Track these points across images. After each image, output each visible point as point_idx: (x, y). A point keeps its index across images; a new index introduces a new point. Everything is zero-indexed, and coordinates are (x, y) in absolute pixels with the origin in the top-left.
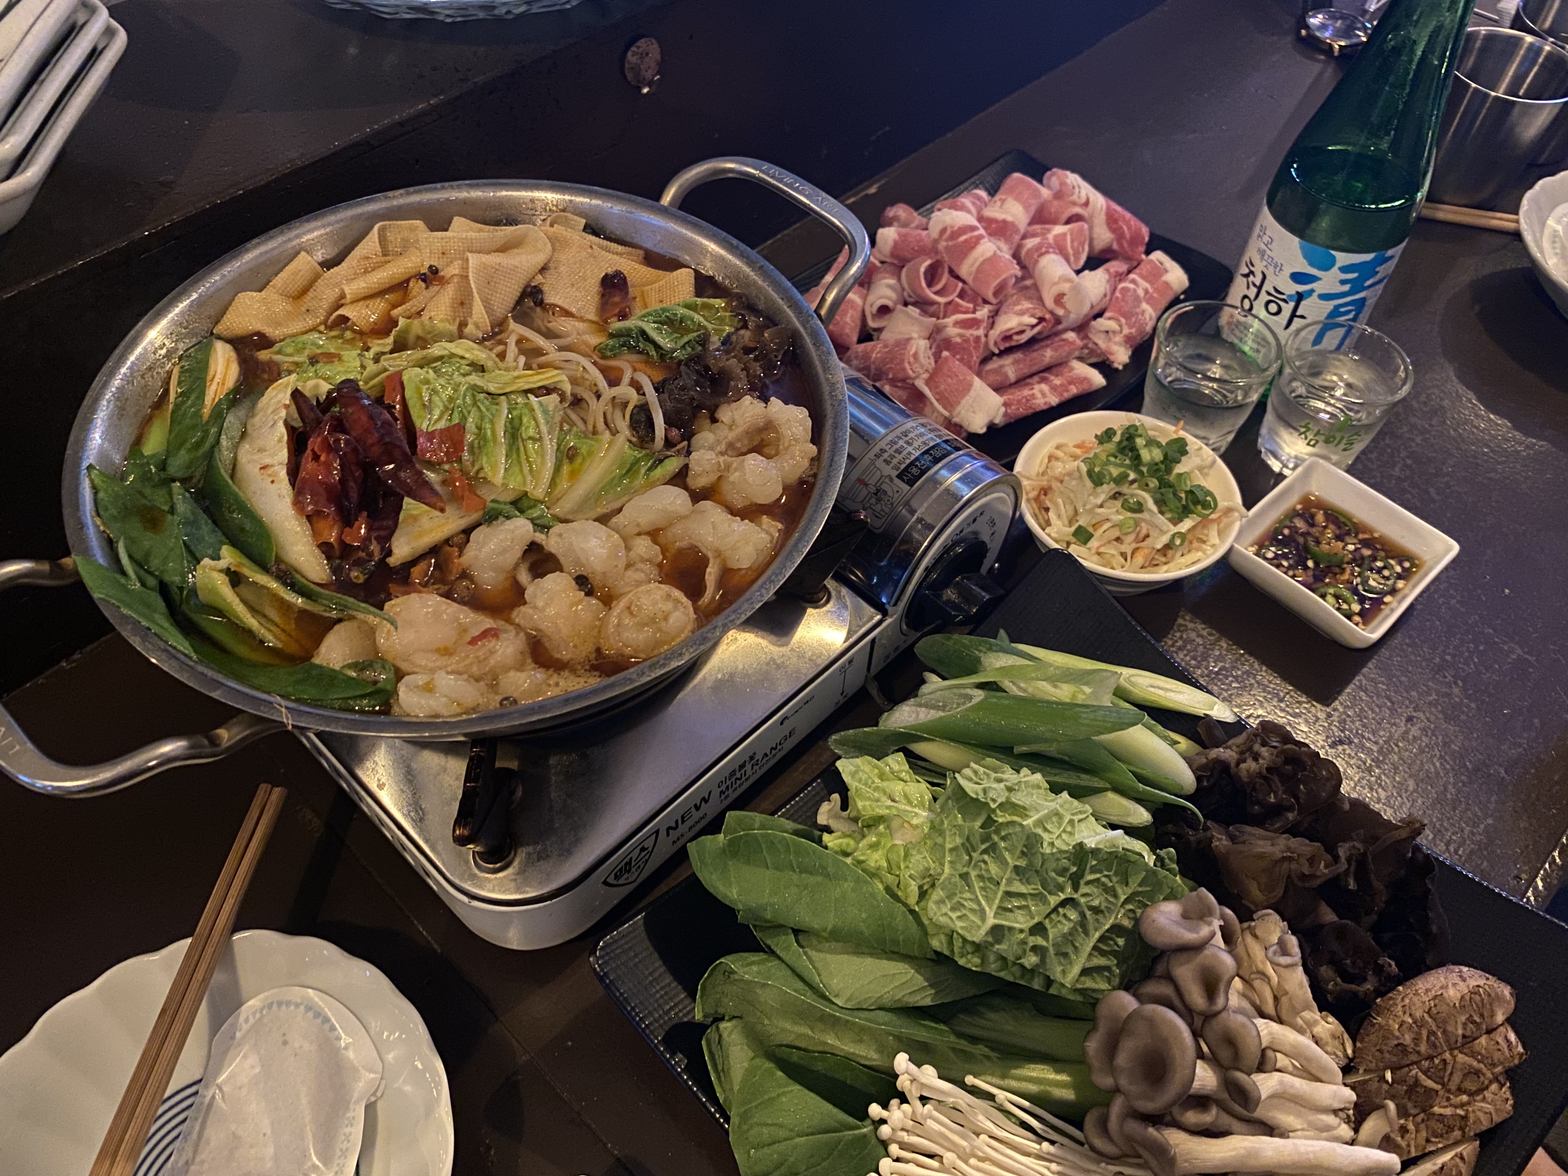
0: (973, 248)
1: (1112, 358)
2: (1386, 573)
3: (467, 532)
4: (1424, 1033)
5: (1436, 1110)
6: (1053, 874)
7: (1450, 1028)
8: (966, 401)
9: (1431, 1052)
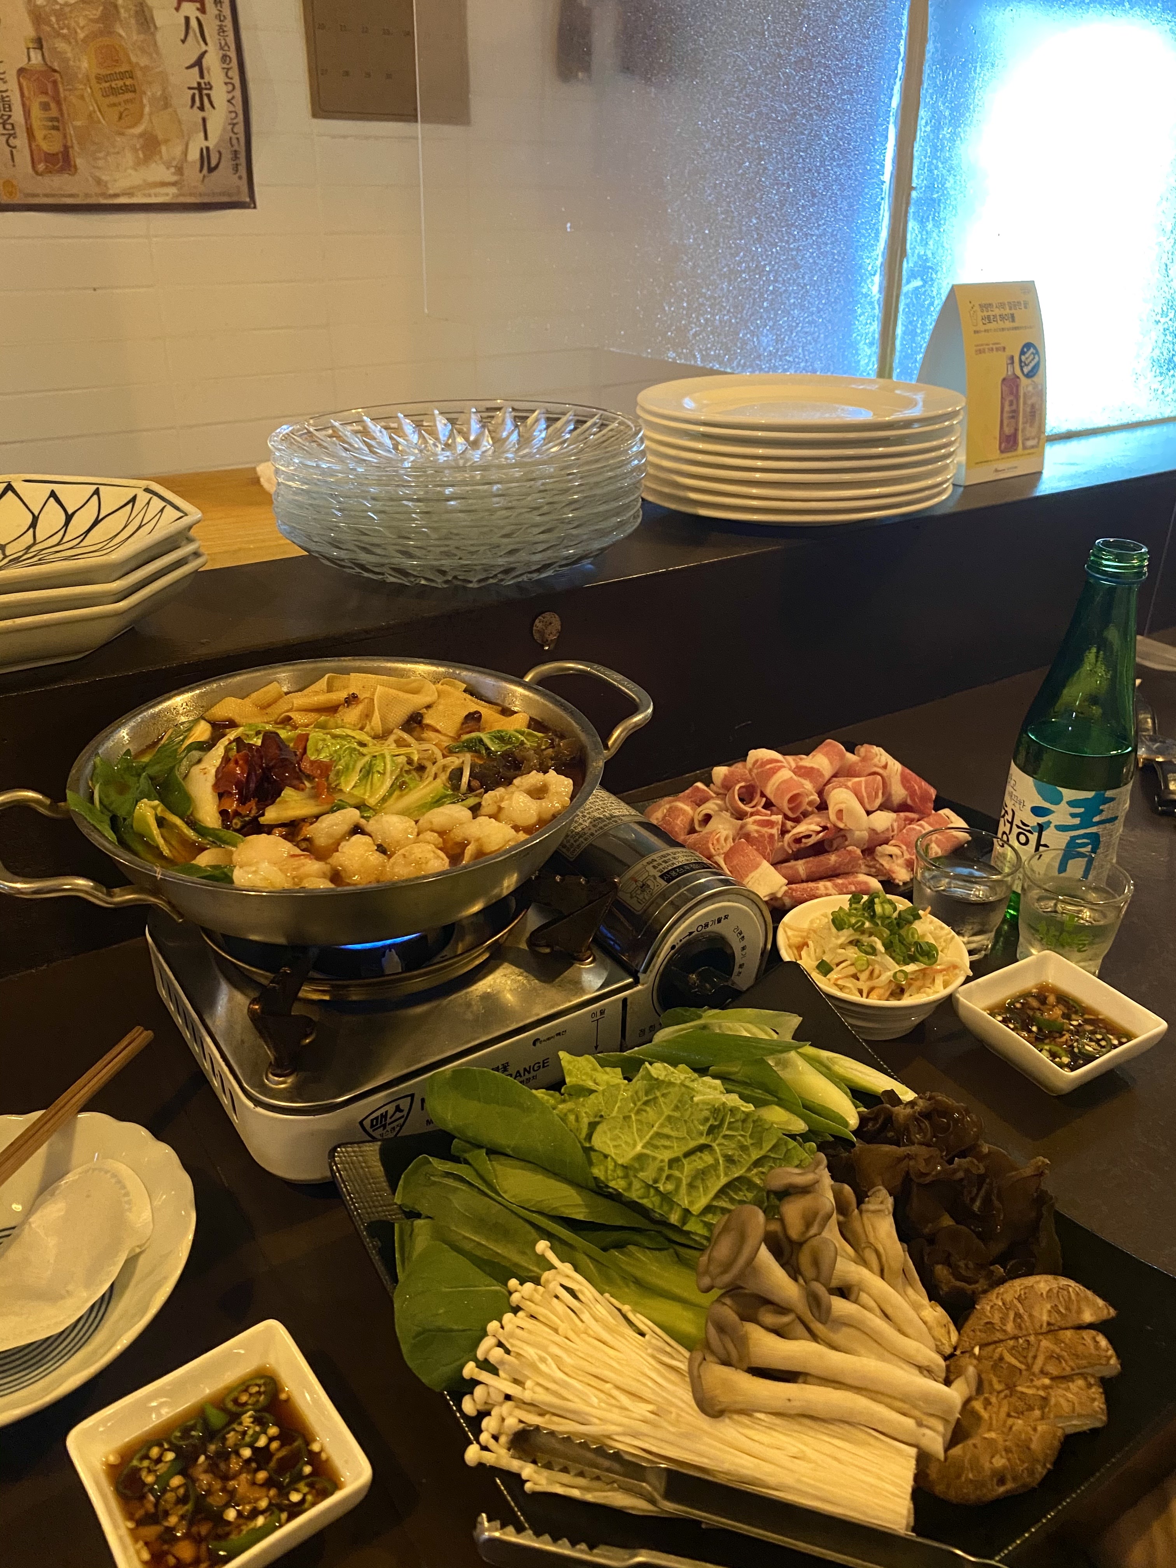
0: (774, 773)
1: (894, 876)
2: (1103, 1043)
3: (317, 817)
4: (1012, 1315)
5: (1019, 1388)
6: (696, 1122)
7: (1036, 1313)
8: (755, 874)
9: (1016, 1332)
